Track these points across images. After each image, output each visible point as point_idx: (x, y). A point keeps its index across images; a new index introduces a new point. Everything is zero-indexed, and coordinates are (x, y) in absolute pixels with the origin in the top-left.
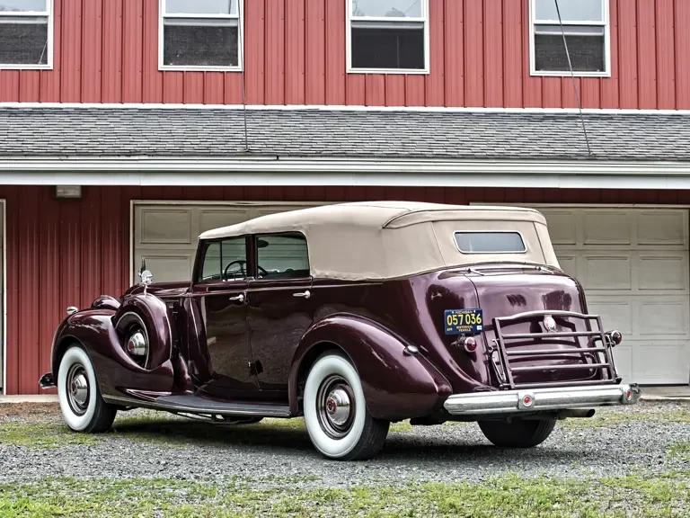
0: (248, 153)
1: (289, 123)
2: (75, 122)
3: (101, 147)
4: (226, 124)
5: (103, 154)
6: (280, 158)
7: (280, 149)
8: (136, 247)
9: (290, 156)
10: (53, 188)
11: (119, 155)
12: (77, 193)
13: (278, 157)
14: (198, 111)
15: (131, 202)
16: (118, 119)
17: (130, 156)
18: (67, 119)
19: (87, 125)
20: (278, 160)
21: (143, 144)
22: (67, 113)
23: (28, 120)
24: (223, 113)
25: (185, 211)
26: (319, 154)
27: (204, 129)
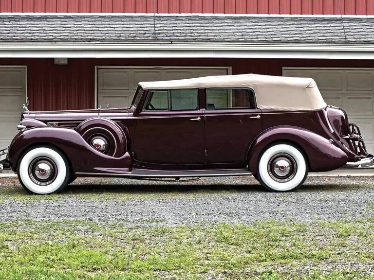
0: (155, 40)
1: (181, 23)
2: (63, 23)
3: (75, 37)
4: (147, 24)
5: (76, 40)
6: (173, 43)
7: (173, 38)
8: (99, 92)
9: (178, 41)
10: (53, 59)
11: (84, 41)
12: (66, 62)
13: (172, 42)
14: (132, 17)
15: (96, 67)
16: (87, 22)
17: (90, 41)
18: (59, 22)
19: (69, 25)
20: (172, 43)
21: (98, 35)
22: (60, 18)
23: (37, 22)
24: (146, 18)
25: (126, 72)
26: (195, 40)
27: (133, 27)
